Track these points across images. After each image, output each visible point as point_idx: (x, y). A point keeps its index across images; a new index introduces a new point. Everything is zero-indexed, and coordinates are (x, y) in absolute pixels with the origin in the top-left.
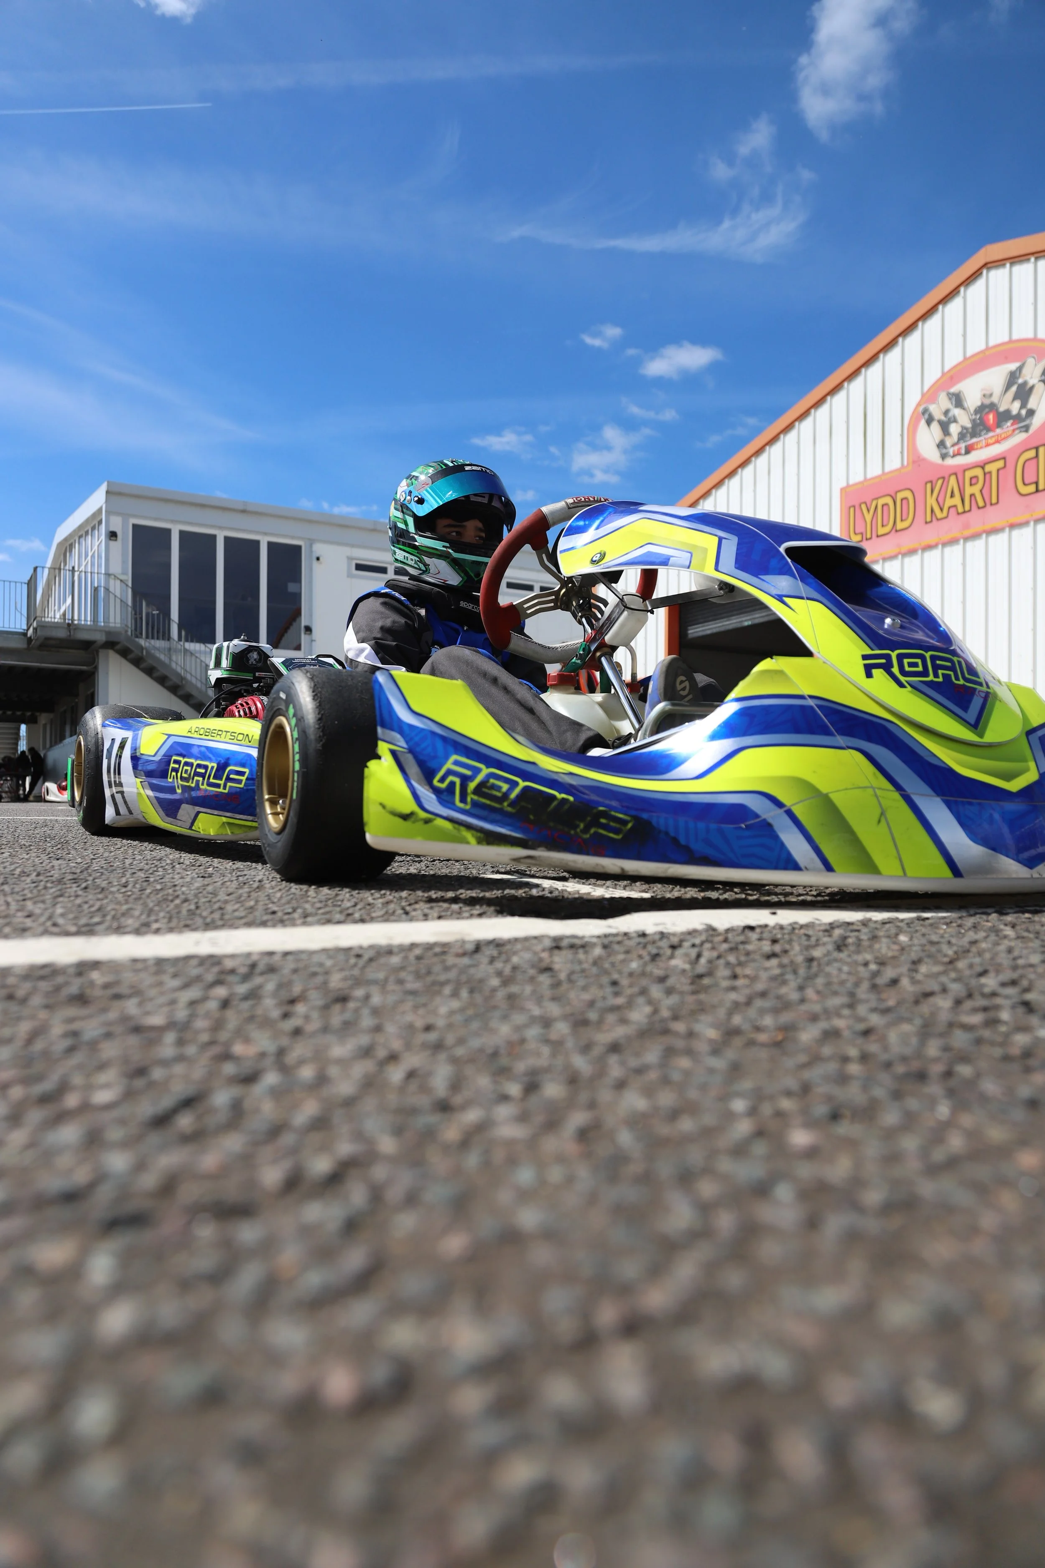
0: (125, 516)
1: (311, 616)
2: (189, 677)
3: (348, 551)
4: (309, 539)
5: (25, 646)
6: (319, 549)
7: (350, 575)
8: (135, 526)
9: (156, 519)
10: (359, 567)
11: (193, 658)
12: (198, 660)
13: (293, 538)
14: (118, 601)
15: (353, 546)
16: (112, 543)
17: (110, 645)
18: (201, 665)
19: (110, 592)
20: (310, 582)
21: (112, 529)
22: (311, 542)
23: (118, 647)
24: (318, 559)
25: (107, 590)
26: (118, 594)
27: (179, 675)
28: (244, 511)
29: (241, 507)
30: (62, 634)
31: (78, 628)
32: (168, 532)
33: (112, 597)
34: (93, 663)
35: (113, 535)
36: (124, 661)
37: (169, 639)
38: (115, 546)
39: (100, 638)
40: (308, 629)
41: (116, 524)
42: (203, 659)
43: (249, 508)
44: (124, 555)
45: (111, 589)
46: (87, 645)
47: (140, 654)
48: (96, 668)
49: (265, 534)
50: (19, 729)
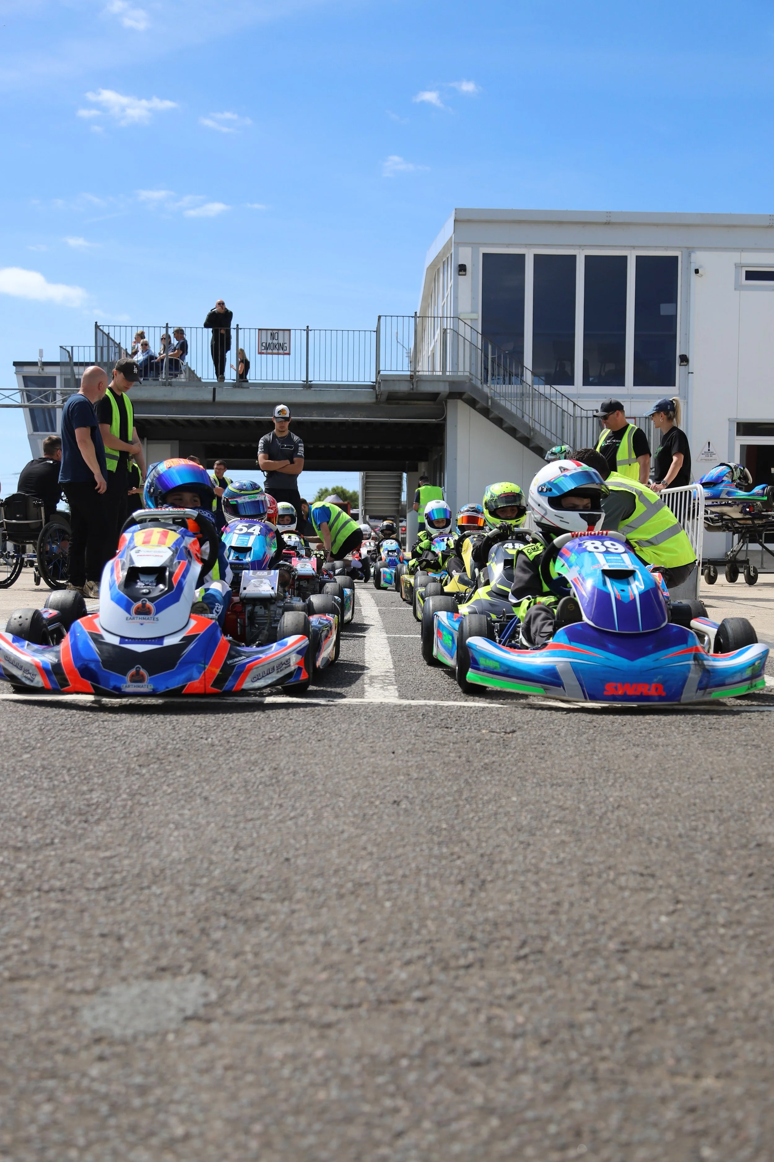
0: (475, 245)
1: (687, 342)
2: (537, 427)
3: (736, 257)
4: (688, 248)
5: (374, 400)
6: (699, 258)
7: (738, 287)
8: (485, 255)
9: (508, 245)
10: (751, 276)
11: (548, 403)
12: (554, 405)
13: (666, 248)
14: (467, 343)
15: (743, 250)
16: (461, 278)
17: (456, 395)
18: (557, 410)
19: (458, 334)
20: (688, 301)
21: (461, 262)
22: (690, 251)
23: (464, 397)
24: (697, 271)
25: (456, 332)
26: (468, 337)
27: (526, 425)
28: (607, 223)
29: (604, 220)
30: (404, 388)
31: (421, 380)
32: (521, 258)
33: (461, 339)
34: (442, 414)
35: (462, 269)
36: (473, 411)
37: (522, 382)
38: (465, 281)
39: (443, 389)
40: (684, 359)
41: (465, 256)
42: (559, 404)
43: (613, 220)
44: (473, 290)
45: (461, 332)
46: (434, 396)
47: (485, 405)
48: (445, 419)
49: (634, 247)
50: (401, 477)
